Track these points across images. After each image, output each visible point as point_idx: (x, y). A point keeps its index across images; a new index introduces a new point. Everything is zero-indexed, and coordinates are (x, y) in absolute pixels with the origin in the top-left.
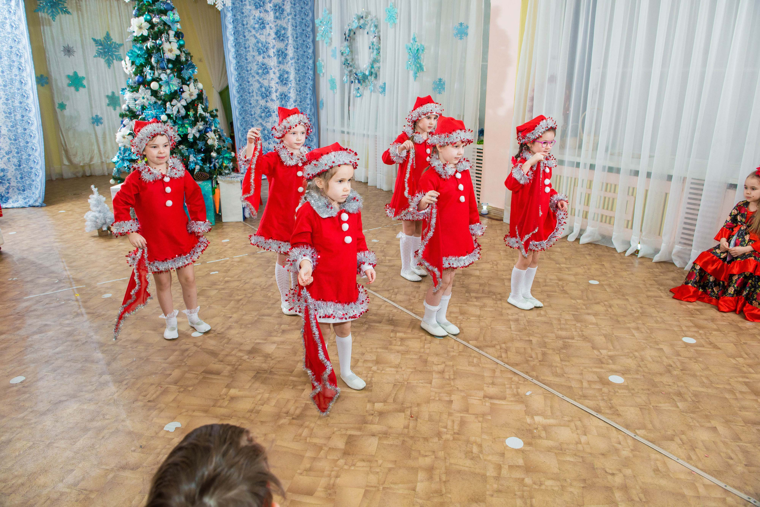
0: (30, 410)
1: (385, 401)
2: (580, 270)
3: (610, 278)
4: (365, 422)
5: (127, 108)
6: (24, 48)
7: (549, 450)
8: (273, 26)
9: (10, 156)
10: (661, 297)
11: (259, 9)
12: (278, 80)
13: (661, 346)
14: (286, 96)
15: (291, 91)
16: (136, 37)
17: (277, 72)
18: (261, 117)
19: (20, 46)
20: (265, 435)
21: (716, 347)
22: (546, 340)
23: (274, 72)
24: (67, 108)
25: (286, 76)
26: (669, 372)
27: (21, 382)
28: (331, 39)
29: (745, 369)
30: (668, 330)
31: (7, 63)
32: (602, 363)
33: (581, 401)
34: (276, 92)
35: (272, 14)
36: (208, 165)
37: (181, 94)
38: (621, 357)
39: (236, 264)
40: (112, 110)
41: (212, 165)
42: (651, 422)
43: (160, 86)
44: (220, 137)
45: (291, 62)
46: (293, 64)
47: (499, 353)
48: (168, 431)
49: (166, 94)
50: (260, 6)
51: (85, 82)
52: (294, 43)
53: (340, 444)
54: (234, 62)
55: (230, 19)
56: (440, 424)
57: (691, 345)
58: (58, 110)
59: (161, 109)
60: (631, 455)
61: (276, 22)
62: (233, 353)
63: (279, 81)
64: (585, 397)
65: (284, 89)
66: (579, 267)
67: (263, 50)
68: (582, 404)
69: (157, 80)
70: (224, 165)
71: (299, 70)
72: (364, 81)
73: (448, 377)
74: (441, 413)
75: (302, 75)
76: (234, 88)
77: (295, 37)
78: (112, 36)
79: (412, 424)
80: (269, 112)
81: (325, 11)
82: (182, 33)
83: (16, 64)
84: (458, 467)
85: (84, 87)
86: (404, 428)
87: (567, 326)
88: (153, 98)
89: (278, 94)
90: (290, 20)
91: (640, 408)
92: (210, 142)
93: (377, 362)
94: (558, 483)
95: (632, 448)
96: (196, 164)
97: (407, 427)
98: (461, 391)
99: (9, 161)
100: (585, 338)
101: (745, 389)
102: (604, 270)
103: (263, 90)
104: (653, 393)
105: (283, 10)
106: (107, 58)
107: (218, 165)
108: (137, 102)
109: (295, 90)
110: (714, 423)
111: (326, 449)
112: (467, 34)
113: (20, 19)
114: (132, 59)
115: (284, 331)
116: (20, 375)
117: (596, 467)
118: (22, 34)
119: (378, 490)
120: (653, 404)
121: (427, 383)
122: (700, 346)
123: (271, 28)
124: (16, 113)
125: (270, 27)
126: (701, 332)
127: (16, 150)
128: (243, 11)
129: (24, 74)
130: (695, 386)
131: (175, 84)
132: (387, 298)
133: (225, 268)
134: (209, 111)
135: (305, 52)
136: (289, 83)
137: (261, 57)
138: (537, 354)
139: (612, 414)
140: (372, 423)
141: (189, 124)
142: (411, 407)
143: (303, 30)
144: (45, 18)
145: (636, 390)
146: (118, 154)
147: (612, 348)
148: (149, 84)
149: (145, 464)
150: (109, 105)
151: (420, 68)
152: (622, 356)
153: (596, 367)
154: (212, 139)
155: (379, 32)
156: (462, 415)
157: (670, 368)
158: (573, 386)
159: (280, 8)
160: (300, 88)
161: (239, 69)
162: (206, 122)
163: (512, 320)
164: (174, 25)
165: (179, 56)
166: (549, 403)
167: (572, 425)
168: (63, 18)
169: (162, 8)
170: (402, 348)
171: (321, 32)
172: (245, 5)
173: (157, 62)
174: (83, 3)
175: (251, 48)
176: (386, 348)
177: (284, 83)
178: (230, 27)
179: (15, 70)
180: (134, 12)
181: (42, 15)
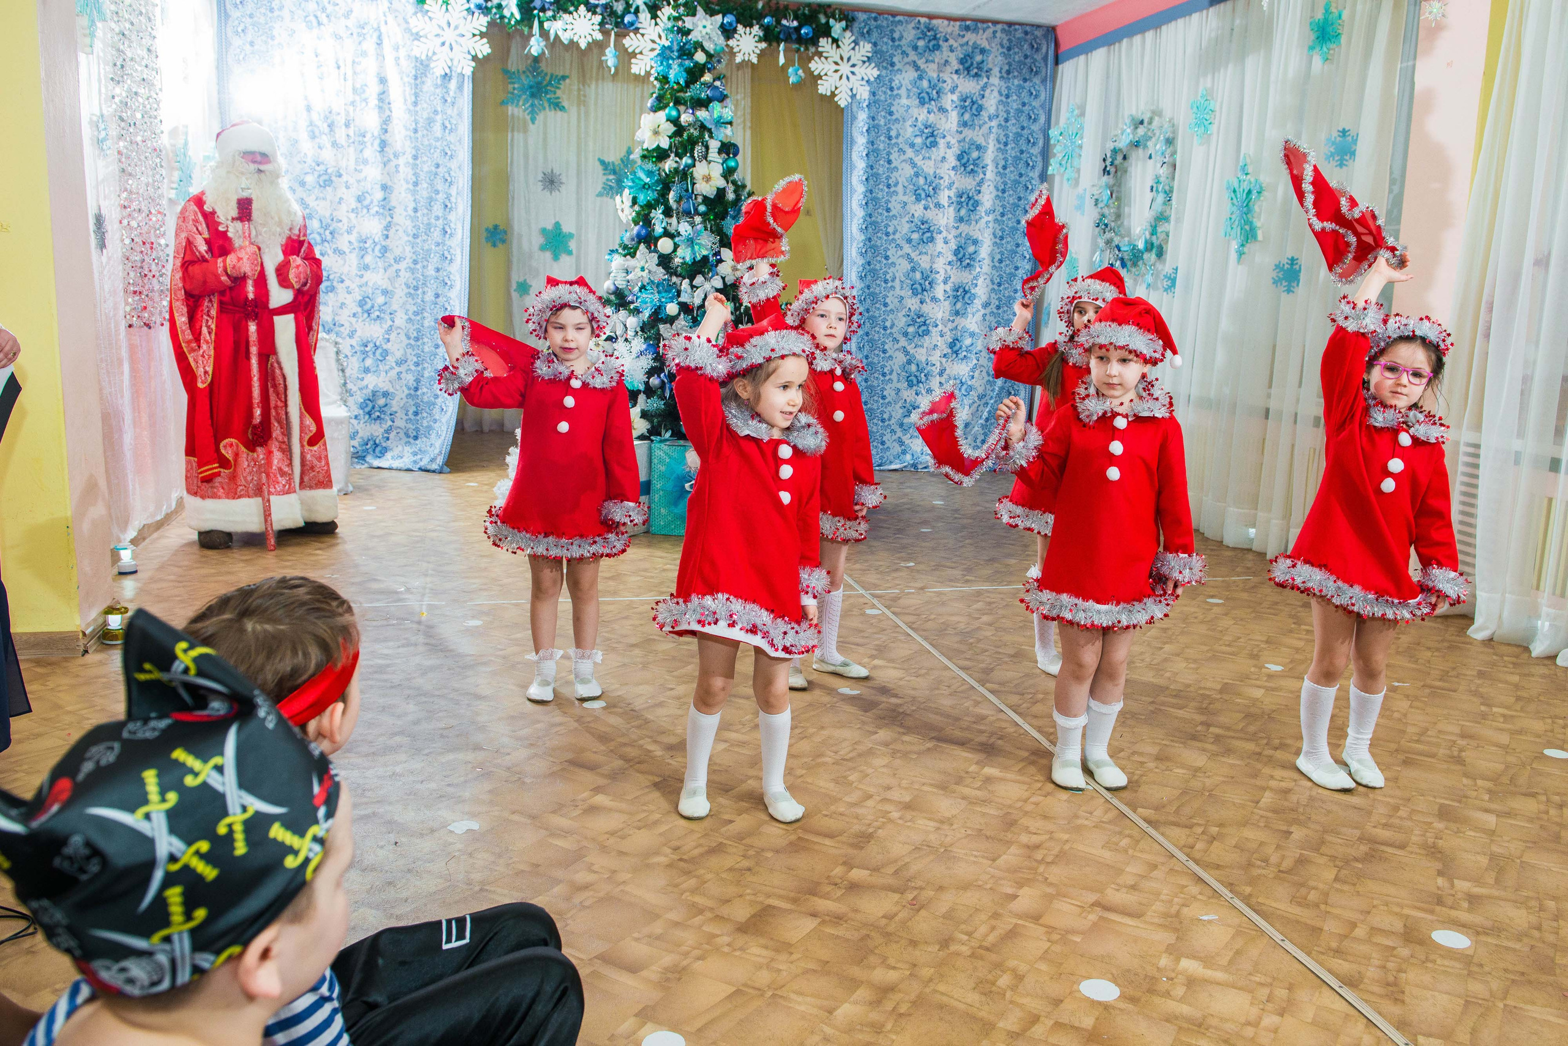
1: (876, 870)
2: (1538, 726)
4: (814, 890)
5: (612, 288)
6: (460, 168)
7: (1169, 1018)
8: (953, 141)
9: (403, 368)
11: (927, 106)
12: (951, 257)
14: (965, 292)
15: (980, 282)
16: (647, 150)
17: (953, 240)
18: (906, 334)
19: (453, 165)
22: (1329, 838)
23: (945, 238)
25: (971, 249)
28: (1078, 171)
31: (425, 194)
32: (1440, 903)
33: (1323, 957)
34: (945, 282)
35: (954, 116)
37: (716, 266)
38: (1502, 903)
42: (1474, 1032)
43: (676, 247)
45: (986, 219)
46: (991, 225)
47: (1191, 840)
49: (684, 263)
50: (931, 99)
51: (573, 244)
52: (998, 178)
53: (741, 912)
54: (860, 213)
55: (862, 124)
56: (963, 926)
58: (515, 295)
59: (670, 291)
61: (961, 132)
62: (641, 742)
63: (954, 258)
64: (1338, 952)
65: (965, 277)
66: (1542, 719)
67: (926, 191)
68: (1321, 964)
69: (673, 234)
71: (1002, 238)
72: (1135, 265)
73: (1039, 857)
74: (977, 910)
75: (1009, 247)
76: (855, 269)
77: (1000, 166)
79: (903, 915)
80: (925, 324)
81: (1073, 111)
82: (735, 146)
83: (441, 197)
84: (945, 999)
85: (569, 253)
86: (885, 917)
87: (1407, 823)
88: (661, 270)
89: (948, 287)
90: (993, 130)
91: (1466, 1001)
93: (908, 807)
97: (890, 917)
98: (1051, 884)
99: (400, 378)
100: (1435, 853)
103: (918, 275)
104: (1530, 982)
105: (980, 108)
108: (629, 278)
109: (988, 281)
111: (709, 915)
112: (1353, 154)
113: (460, 115)
114: (634, 193)
118: (460, 141)
119: (762, 995)
120: (1510, 1002)
121: (987, 858)
123: (948, 146)
124: (426, 289)
125: (948, 143)
127: (415, 359)
128: (893, 109)
129: (452, 217)
131: (705, 244)
132: (1010, 707)
135: (1020, 199)
136: (977, 265)
137: (921, 206)
138: (1283, 857)
139: (1381, 996)
140: (824, 896)
142: (921, 888)
143: (1022, 152)
144: (518, 118)
145: (1487, 969)
147: (1492, 881)
148: (657, 239)
151: (1249, 235)
152: (1505, 900)
153: (1417, 908)
155: (1174, 153)
156: (1020, 922)
158: (1326, 928)
159: (973, 103)
160: (1001, 277)
161: (870, 230)
163: (1271, 789)
164: (722, 130)
165: (724, 189)
166: (1239, 943)
167: (1264, 992)
168: (550, 118)
169: (703, 95)
170: (979, 793)
171: (1060, 156)
172: (898, 96)
173: (679, 201)
174: (592, 90)
175: (900, 187)
176: (943, 787)
177: (964, 264)
178: (860, 141)
179: (438, 209)
180: (651, 102)
181: (513, 110)
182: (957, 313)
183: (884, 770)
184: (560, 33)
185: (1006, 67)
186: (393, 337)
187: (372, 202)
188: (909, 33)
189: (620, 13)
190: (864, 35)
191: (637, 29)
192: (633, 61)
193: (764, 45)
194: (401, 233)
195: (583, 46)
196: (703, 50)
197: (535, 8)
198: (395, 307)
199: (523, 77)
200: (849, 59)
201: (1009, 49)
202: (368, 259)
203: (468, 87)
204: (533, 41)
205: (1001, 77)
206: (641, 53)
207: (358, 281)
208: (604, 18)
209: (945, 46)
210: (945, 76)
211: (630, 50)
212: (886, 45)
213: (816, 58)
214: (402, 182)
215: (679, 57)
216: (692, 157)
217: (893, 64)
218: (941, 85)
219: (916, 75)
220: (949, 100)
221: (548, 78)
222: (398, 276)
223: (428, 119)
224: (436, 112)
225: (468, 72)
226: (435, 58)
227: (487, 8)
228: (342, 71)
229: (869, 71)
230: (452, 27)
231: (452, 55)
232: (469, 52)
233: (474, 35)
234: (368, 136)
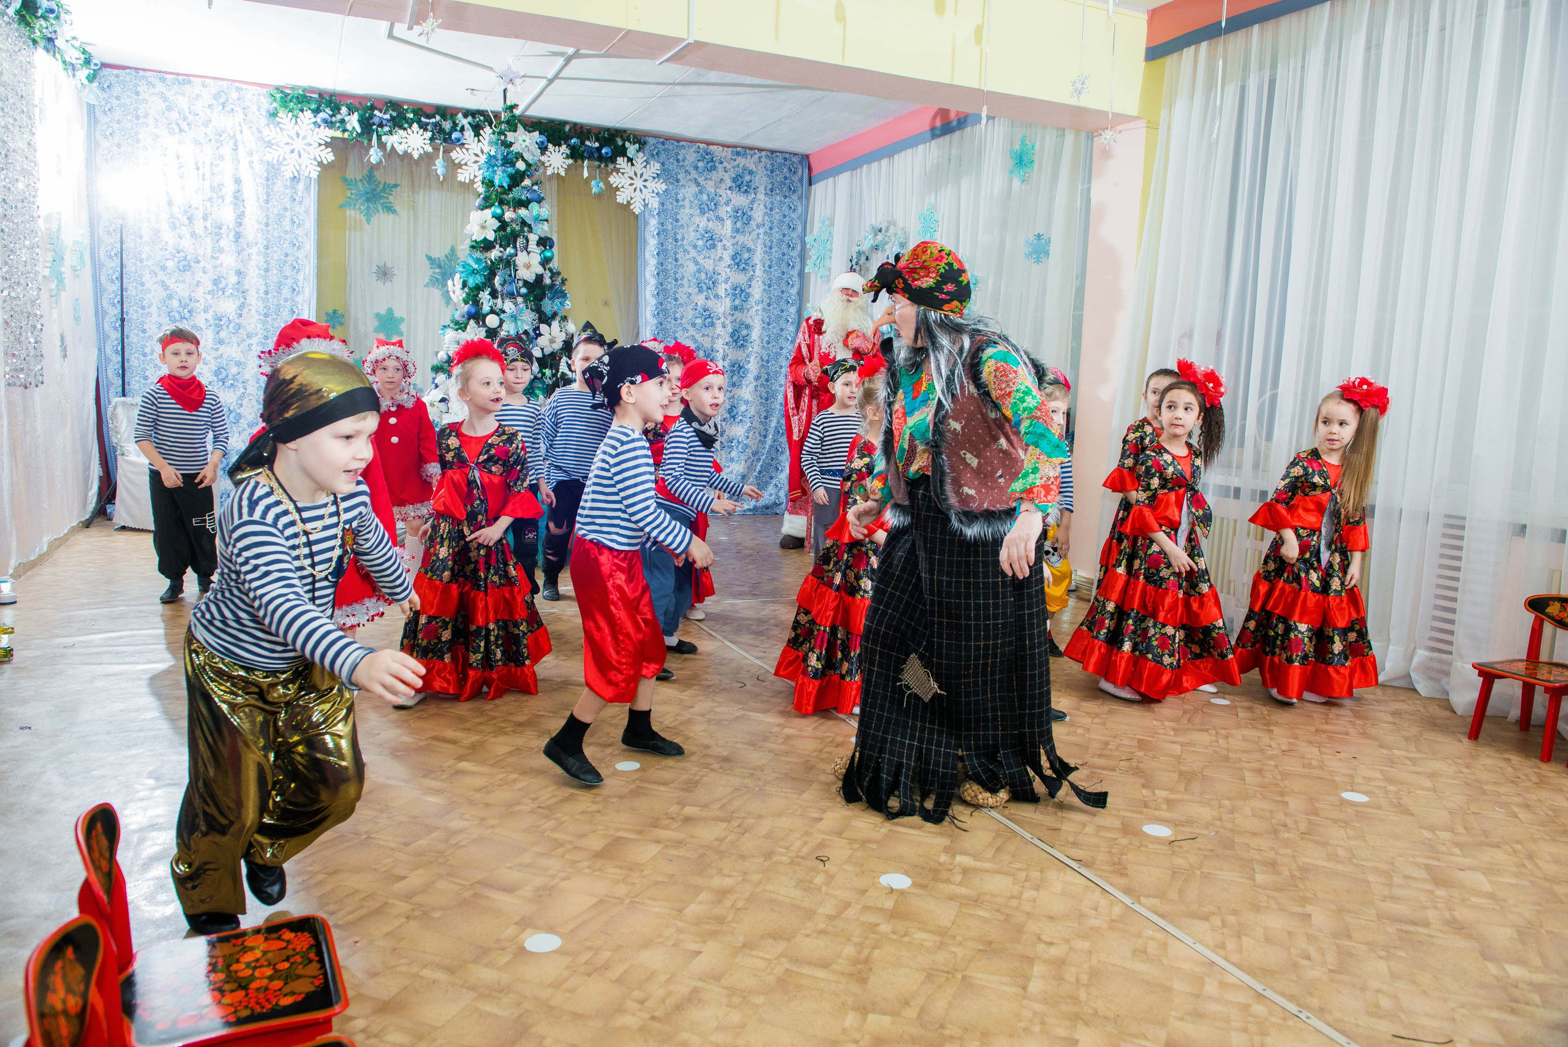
1: (705, 806)
4: (655, 824)
5: (445, 357)
6: (306, 257)
7: (952, 898)
8: (728, 244)
10: (1348, 734)
11: (706, 215)
12: (728, 339)
13: (1287, 798)
14: (740, 367)
15: (752, 359)
16: (475, 241)
17: (730, 325)
19: (301, 254)
20: (483, 819)
21: (1406, 811)
23: (723, 324)
25: (744, 332)
26: (1275, 832)
28: (830, 270)
29: (1444, 849)
30: (1322, 779)
31: (275, 279)
33: (1064, 848)
35: (729, 224)
37: (536, 338)
38: (1192, 804)
42: (1182, 892)
43: (502, 322)
45: (756, 308)
46: (760, 313)
50: (710, 210)
51: (403, 325)
52: (765, 275)
53: (596, 843)
54: (653, 302)
55: (653, 229)
56: (781, 843)
57: (1351, 804)
60: (1105, 925)
61: (734, 238)
63: (731, 340)
64: (1075, 844)
65: (740, 355)
67: (707, 284)
68: (1063, 853)
69: (499, 312)
71: (769, 324)
74: (791, 831)
75: (775, 332)
77: (766, 266)
79: (731, 838)
82: (551, 239)
83: (289, 282)
84: (773, 896)
86: (716, 840)
87: (1117, 753)
90: (761, 236)
91: (1173, 872)
94: (938, 939)
95: (1114, 917)
97: (721, 840)
101: (1421, 873)
104: (1217, 856)
105: (750, 218)
109: (758, 359)
110: (1309, 909)
111: (569, 846)
112: (1047, 254)
113: (307, 212)
114: (465, 277)
117: (1025, 929)
118: (306, 234)
119: (622, 903)
120: (1204, 870)
121: (795, 794)
122: (1371, 807)
123: (725, 248)
125: (724, 246)
126: (1390, 788)
128: (679, 217)
129: (299, 299)
130: (1313, 856)
135: (783, 292)
136: (749, 345)
137: (703, 296)
139: (1109, 872)
140: (666, 828)
141: (542, 390)
142: (744, 818)
143: (784, 254)
144: (355, 219)
147: (1182, 789)
148: (485, 316)
152: (1193, 802)
153: (1132, 811)
157: (1281, 828)
158: (1063, 828)
159: (744, 214)
160: (769, 356)
161: (661, 316)
164: (540, 226)
165: (542, 275)
166: (999, 842)
167: (1023, 875)
168: (384, 219)
169: (523, 198)
170: (783, 747)
171: (815, 258)
172: (683, 206)
173: (503, 285)
174: (421, 197)
175: (685, 280)
176: (753, 744)
177: (739, 344)
178: (652, 243)
179: (286, 292)
180: (478, 202)
181: (351, 213)
182: (734, 385)
184: (396, 146)
185: (770, 186)
186: (245, 402)
187: (227, 286)
188: (690, 156)
189: (447, 130)
190: (654, 156)
191: (463, 144)
192: (459, 171)
193: (570, 161)
194: (253, 312)
195: (416, 156)
196: (524, 160)
197: (374, 124)
198: (247, 376)
199: (360, 184)
200: (642, 175)
201: (772, 171)
202: (223, 334)
203: (314, 188)
204: (372, 151)
205: (766, 194)
206: (466, 164)
207: (214, 354)
208: (433, 135)
209: (720, 167)
210: (721, 192)
211: (457, 162)
212: (672, 165)
213: (614, 173)
214: (256, 269)
215: (503, 165)
216: (515, 247)
217: (678, 181)
218: (717, 198)
219: (697, 190)
220: (724, 211)
221: (382, 186)
222: (250, 349)
223: (278, 214)
224: (286, 209)
225: (314, 175)
226: (285, 163)
227: (331, 122)
228: (201, 171)
229: (658, 185)
230: (301, 137)
231: (300, 161)
232: (315, 159)
233: (320, 145)
234: (224, 228)
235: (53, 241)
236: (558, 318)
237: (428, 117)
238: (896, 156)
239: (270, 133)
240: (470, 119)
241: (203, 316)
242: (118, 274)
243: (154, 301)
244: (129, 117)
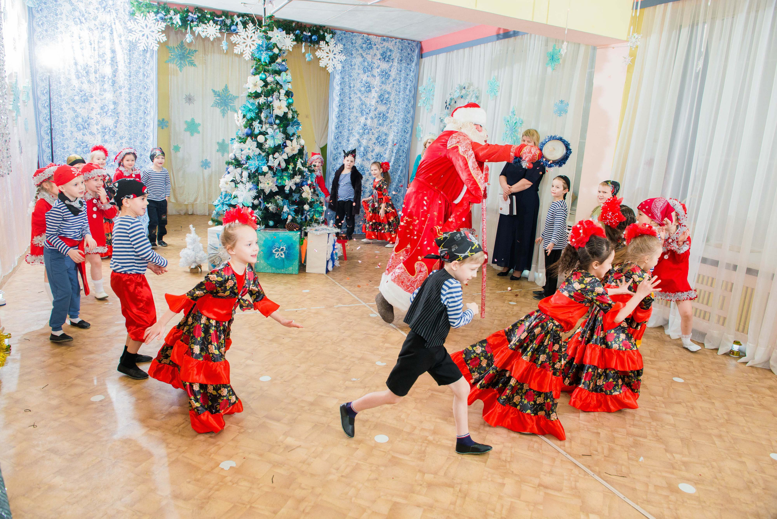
0: (103, 428)
1: (435, 473)
2: (665, 365)
3: (697, 377)
5: (233, 157)
6: (152, 94)
8: (378, 90)
10: (753, 406)
11: (367, 74)
13: (744, 459)
15: (389, 152)
16: (251, 93)
17: (376, 134)
19: (149, 93)
22: (616, 435)
23: (374, 133)
24: (180, 150)
25: (384, 138)
27: (101, 401)
28: (432, 106)
30: (755, 442)
31: (135, 107)
32: (674, 468)
33: (643, 505)
34: (374, 152)
35: (378, 78)
36: (300, 216)
37: (284, 148)
38: (696, 465)
39: (312, 315)
40: (221, 156)
41: (303, 217)
43: (266, 140)
44: (315, 191)
45: (391, 124)
48: (222, 469)
49: (270, 147)
50: (368, 71)
51: (200, 129)
52: (397, 107)
54: (336, 121)
55: (338, 81)
56: (489, 506)
59: (263, 160)
61: (381, 86)
63: (377, 141)
64: (649, 502)
65: (382, 150)
66: (665, 361)
67: (366, 111)
68: (644, 509)
69: (264, 134)
70: (315, 217)
73: (504, 459)
74: (491, 494)
77: (397, 102)
78: (230, 89)
79: (459, 502)
81: (430, 79)
82: (292, 92)
85: (198, 132)
86: (451, 504)
87: (641, 423)
88: (258, 149)
89: (375, 154)
90: (394, 86)
92: (304, 195)
93: (434, 432)
96: (289, 214)
97: (454, 503)
100: (659, 439)
102: (692, 368)
105: (389, 76)
106: (222, 108)
107: (309, 218)
108: (243, 152)
112: (567, 112)
113: (152, 69)
114: (244, 113)
115: (347, 388)
116: (100, 394)
118: (151, 82)
125: (376, 91)
128: (352, 74)
129: (148, 118)
131: (279, 138)
133: (301, 318)
134: (307, 166)
136: (386, 144)
137: (364, 118)
138: (603, 448)
140: (419, 493)
141: (288, 177)
144: (174, 69)
145: (708, 504)
146: (219, 198)
147: (687, 453)
148: (256, 136)
149: (196, 497)
150: (218, 151)
152: (697, 463)
153: (667, 472)
154: (307, 193)
156: (513, 500)
157: (751, 485)
158: (637, 488)
159: (386, 73)
162: (303, 176)
164: (286, 85)
165: (287, 113)
166: (608, 502)
168: (189, 70)
169: (277, 69)
171: (423, 99)
172: (354, 69)
173: (266, 118)
174: (209, 57)
175: (355, 109)
177: (381, 144)
178: (337, 88)
179: (141, 114)
180: (252, 70)
181: (172, 66)
183: (414, 411)
184: (200, 33)
185: (400, 58)
187: (108, 110)
188: (359, 41)
189: (229, 25)
190: (340, 40)
191: (237, 33)
192: (235, 47)
193: (295, 43)
194: (123, 125)
195: (212, 39)
197: (188, 20)
199: (176, 50)
200: (333, 51)
201: (402, 50)
202: (107, 137)
203: (155, 57)
204: (187, 36)
205: (398, 63)
206: (238, 44)
208: (221, 27)
209: (374, 47)
210: (375, 61)
212: (349, 46)
213: (318, 50)
214: (124, 101)
215: (266, 50)
216: (273, 97)
217: (352, 54)
218: (373, 64)
219: (362, 59)
220: (376, 72)
221: (188, 51)
223: (136, 71)
224: (140, 68)
225: (156, 49)
226: (139, 42)
227: (165, 19)
228: (93, 46)
229: (342, 57)
230: (148, 27)
231: (148, 41)
232: (156, 40)
233: (159, 32)
234: (106, 78)
235: (14, 88)
236: (296, 137)
237: (219, 17)
238: (474, 47)
239: (131, 25)
240: (241, 18)
241: (96, 127)
242: (48, 104)
243: (67, 118)
244: (52, 14)
